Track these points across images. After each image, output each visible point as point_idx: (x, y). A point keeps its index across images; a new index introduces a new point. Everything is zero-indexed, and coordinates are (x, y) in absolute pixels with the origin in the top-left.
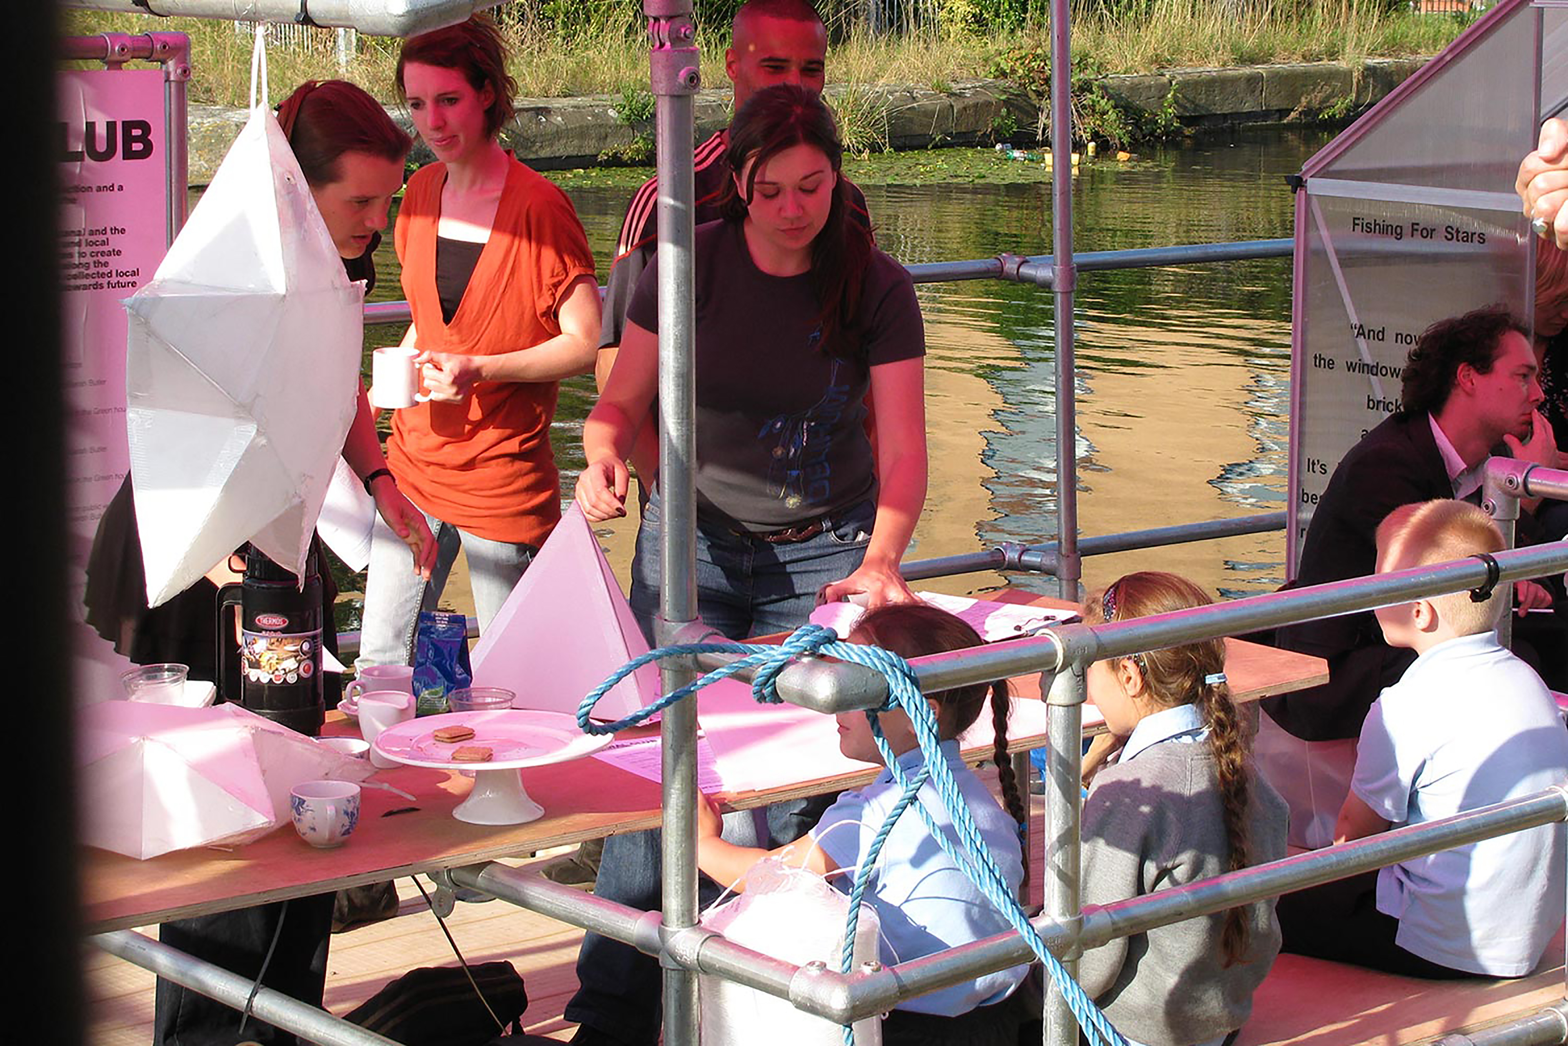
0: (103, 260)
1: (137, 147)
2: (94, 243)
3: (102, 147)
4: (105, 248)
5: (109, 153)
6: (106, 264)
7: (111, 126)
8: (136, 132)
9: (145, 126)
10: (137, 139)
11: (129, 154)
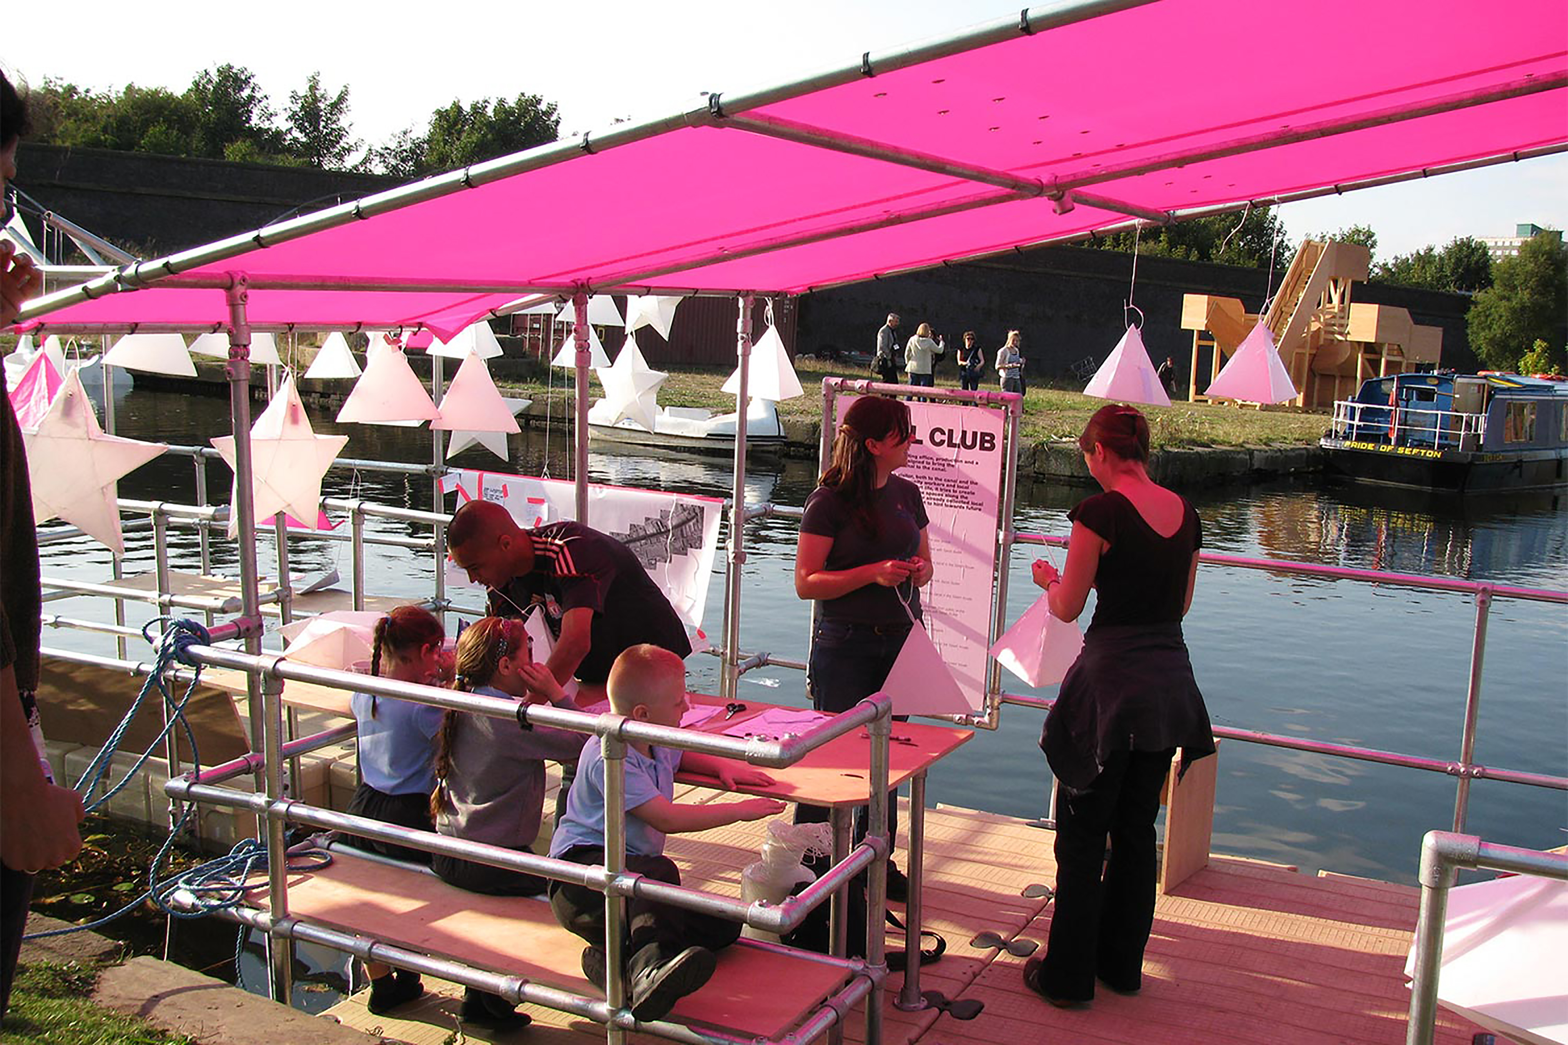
0: (965, 495)
1: (987, 445)
2: (962, 487)
3: (969, 442)
4: (967, 490)
5: (973, 446)
6: (966, 498)
7: (975, 434)
8: (987, 438)
9: (993, 437)
10: (987, 441)
11: (982, 448)
